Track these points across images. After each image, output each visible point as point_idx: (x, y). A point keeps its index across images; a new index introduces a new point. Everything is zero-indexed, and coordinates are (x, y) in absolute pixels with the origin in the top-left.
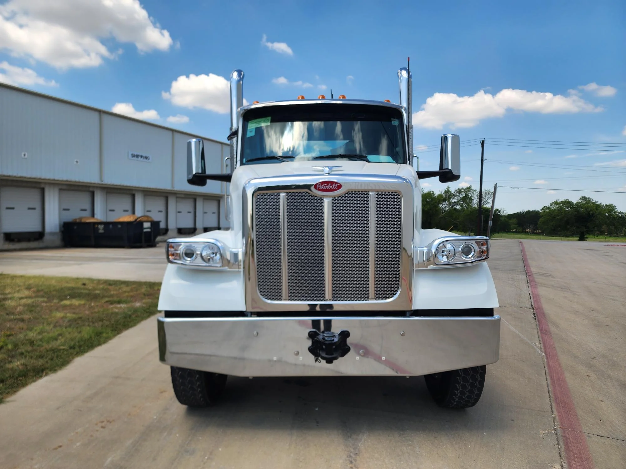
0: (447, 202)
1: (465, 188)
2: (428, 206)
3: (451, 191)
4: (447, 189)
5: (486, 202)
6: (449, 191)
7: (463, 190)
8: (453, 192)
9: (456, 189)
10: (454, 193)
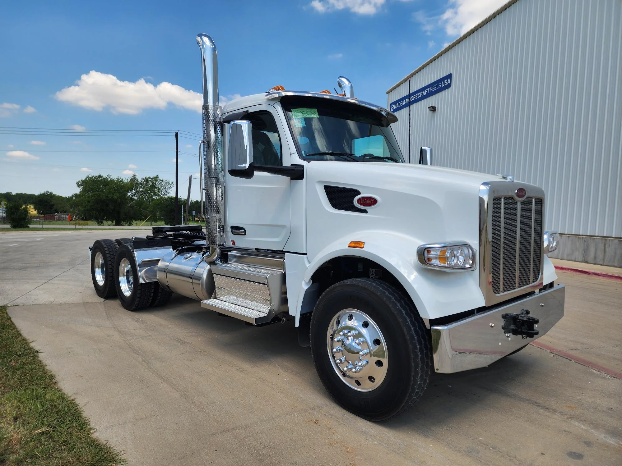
0: (133, 190)
1: (152, 177)
2: (118, 195)
3: (138, 180)
4: (133, 178)
5: (167, 191)
6: (136, 179)
7: (150, 179)
8: (139, 181)
9: (143, 178)
10: (141, 181)
